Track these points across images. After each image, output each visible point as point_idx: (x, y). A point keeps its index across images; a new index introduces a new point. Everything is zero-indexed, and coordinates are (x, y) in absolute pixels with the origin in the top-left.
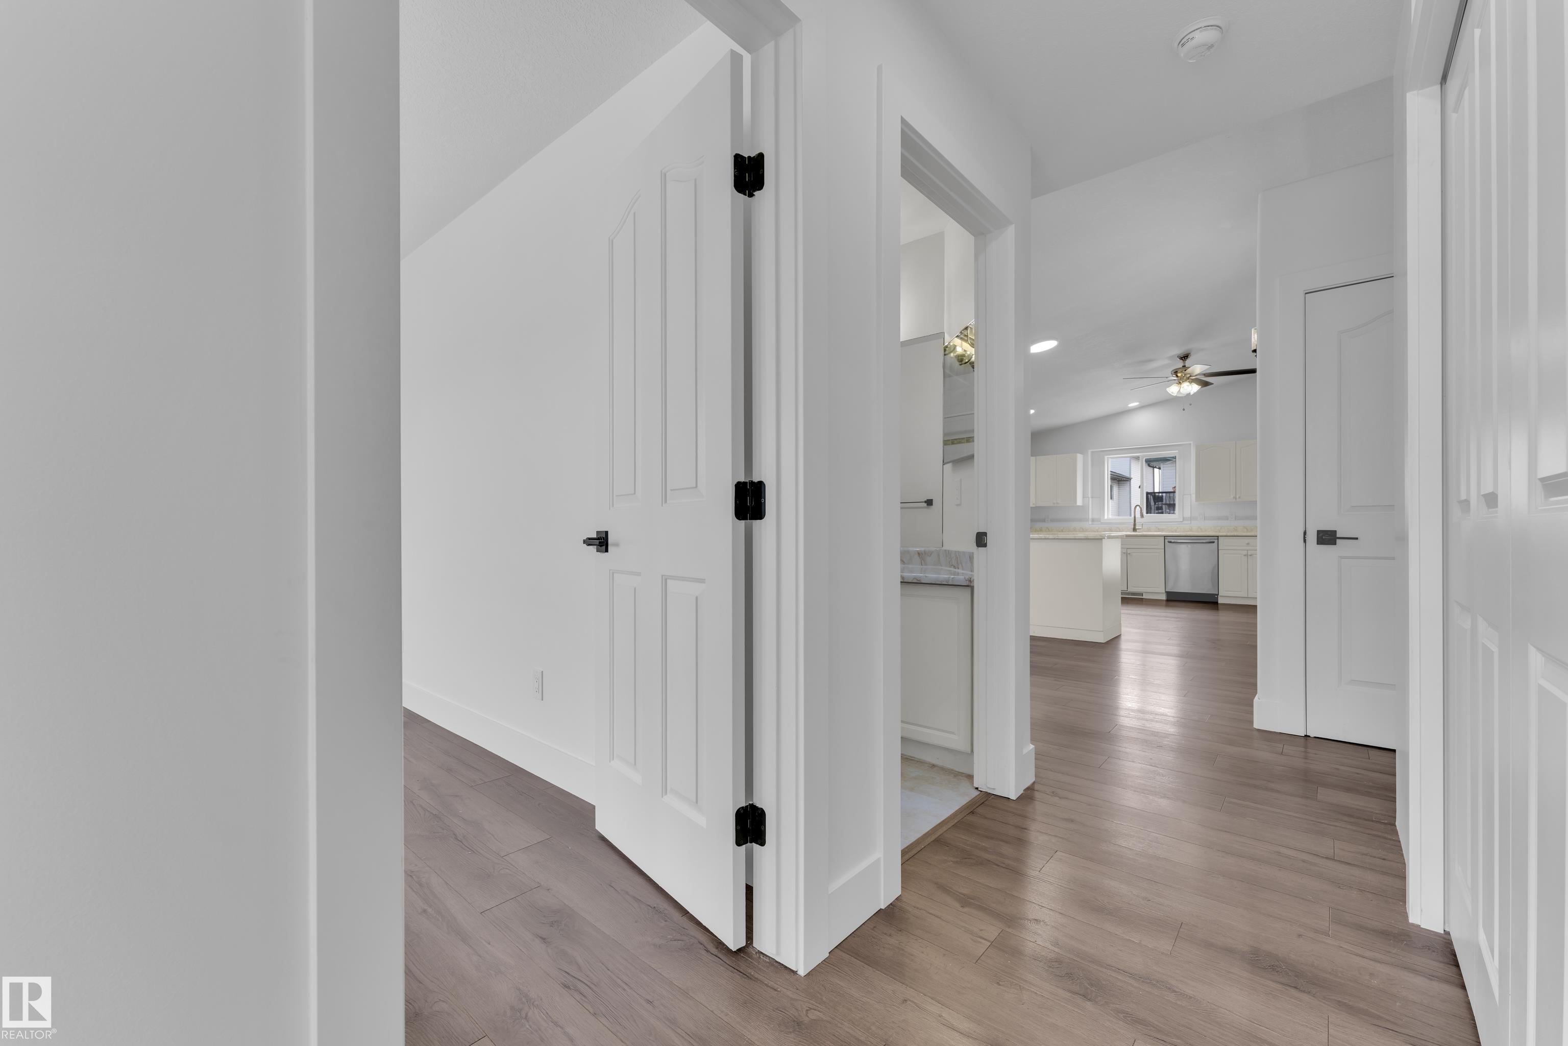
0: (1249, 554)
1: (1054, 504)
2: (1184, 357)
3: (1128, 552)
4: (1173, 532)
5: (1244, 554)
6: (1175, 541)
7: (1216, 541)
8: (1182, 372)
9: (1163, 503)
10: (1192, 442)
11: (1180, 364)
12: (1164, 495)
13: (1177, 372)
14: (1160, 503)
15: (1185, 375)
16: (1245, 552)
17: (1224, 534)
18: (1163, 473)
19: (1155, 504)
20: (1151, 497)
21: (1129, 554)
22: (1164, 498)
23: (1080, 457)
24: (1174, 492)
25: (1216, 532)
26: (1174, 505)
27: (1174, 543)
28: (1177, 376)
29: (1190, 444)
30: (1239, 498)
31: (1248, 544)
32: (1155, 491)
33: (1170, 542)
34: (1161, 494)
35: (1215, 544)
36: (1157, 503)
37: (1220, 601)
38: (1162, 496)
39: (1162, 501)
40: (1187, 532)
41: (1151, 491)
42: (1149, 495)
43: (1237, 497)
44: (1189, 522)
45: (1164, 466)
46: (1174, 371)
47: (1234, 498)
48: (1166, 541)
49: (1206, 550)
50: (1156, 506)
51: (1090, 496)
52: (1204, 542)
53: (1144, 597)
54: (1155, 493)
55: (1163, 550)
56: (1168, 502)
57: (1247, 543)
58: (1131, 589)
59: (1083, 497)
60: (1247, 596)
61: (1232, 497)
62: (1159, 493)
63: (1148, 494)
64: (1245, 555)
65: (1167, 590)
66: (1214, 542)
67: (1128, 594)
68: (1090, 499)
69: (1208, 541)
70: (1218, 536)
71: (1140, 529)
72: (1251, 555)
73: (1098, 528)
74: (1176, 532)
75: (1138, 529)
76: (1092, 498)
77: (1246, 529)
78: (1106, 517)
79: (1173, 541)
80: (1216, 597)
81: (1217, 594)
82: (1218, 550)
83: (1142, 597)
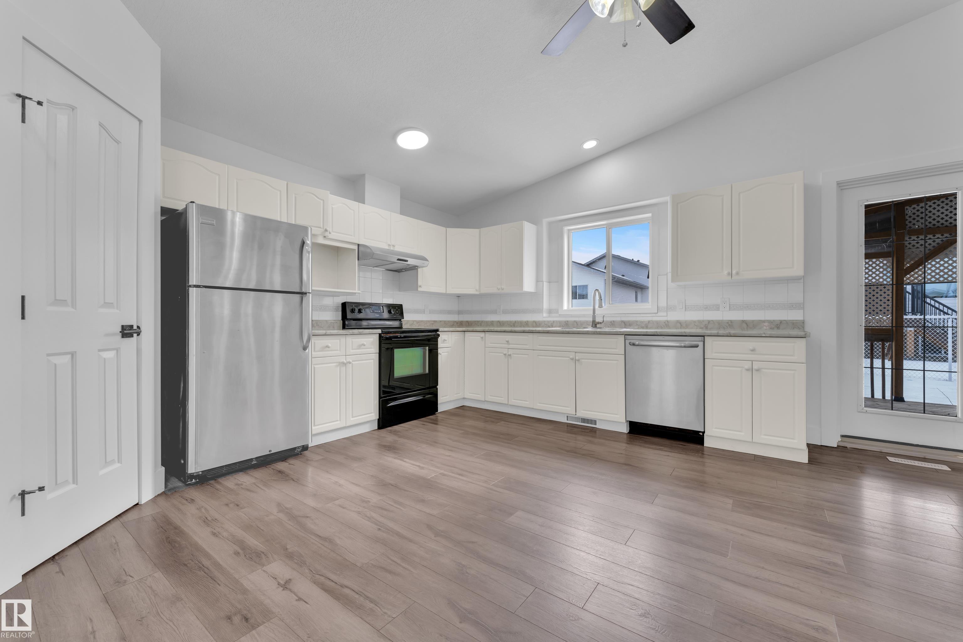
0: (755, 367)
1: (499, 289)
3: (577, 358)
4: (643, 328)
5: (746, 367)
6: (642, 342)
7: (701, 344)
10: (668, 199)
16: (748, 365)
17: (714, 332)
21: (578, 360)
23: (529, 229)
25: (701, 329)
27: (638, 345)
29: (667, 201)
30: (737, 274)
31: (753, 350)
33: (634, 345)
35: (700, 349)
37: (708, 443)
43: (734, 272)
44: (665, 314)
47: (729, 274)
48: (627, 342)
49: (686, 358)
51: (545, 279)
52: (682, 344)
53: (598, 426)
55: (624, 357)
57: (751, 348)
58: (582, 414)
59: (535, 281)
60: (751, 440)
61: (726, 272)
64: (747, 370)
65: (627, 420)
66: (697, 346)
67: (578, 419)
68: (544, 282)
69: (687, 343)
70: (704, 336)
71: (601, 323)
72: (757, 370)
73: (554, 321)
74: (647, 328)
75: (599, 323)
76: (549, 282)
77: (746, 324)
78: (565, 307)
79: (637, 343)
80: (701, 434)
81: (703, 431)
82: (704, 359)
83: (595, 426)
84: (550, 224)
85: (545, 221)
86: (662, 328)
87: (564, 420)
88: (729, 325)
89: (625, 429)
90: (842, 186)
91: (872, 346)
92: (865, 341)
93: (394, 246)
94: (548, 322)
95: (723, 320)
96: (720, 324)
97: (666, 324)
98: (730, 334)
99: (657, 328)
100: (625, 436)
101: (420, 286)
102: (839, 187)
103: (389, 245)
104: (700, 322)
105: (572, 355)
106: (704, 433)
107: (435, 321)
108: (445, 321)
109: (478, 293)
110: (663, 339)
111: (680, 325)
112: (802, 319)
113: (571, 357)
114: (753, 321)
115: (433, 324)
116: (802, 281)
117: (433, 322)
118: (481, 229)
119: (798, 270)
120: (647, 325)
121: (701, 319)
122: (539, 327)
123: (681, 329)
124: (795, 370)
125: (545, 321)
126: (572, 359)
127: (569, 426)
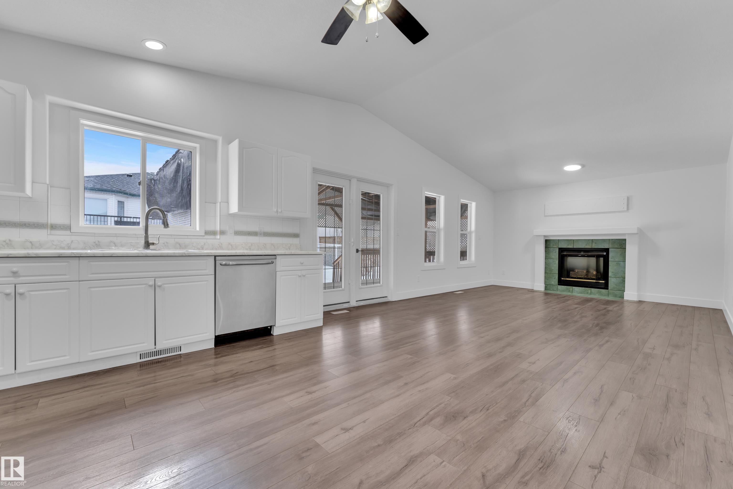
6: (228, 263)
7: (274, 261)
16: (300, 273)
21: (159, 286)
30: (281, 212)
31: (302, 263)
33: (223, 265)
43: (279, 210)
51: (47, 181)
53: (183, 352)
55: (214, 276)
58: (162, 344)
61: (275, 210)
64: (299, 276)
65: (216, 335)
66: (272, 263)
70: (276, 255)
71: (155, 244)
72: (304, 276)
75: (152, 244)
78: (81, 224)
82: (276, 272)
83: (180, 353)
86: (216, 249)
87: (138, 360)
89: (210, 345)
94: (61, 242)
97: (220, 246)
98: (291, 253)
99: (212, 249)
100: (211, 352)
105: (151, 282)
119: (309, 214)
123: (232, 250)
124: (319, 274)
126: (151, 286)
127: (141, 365)
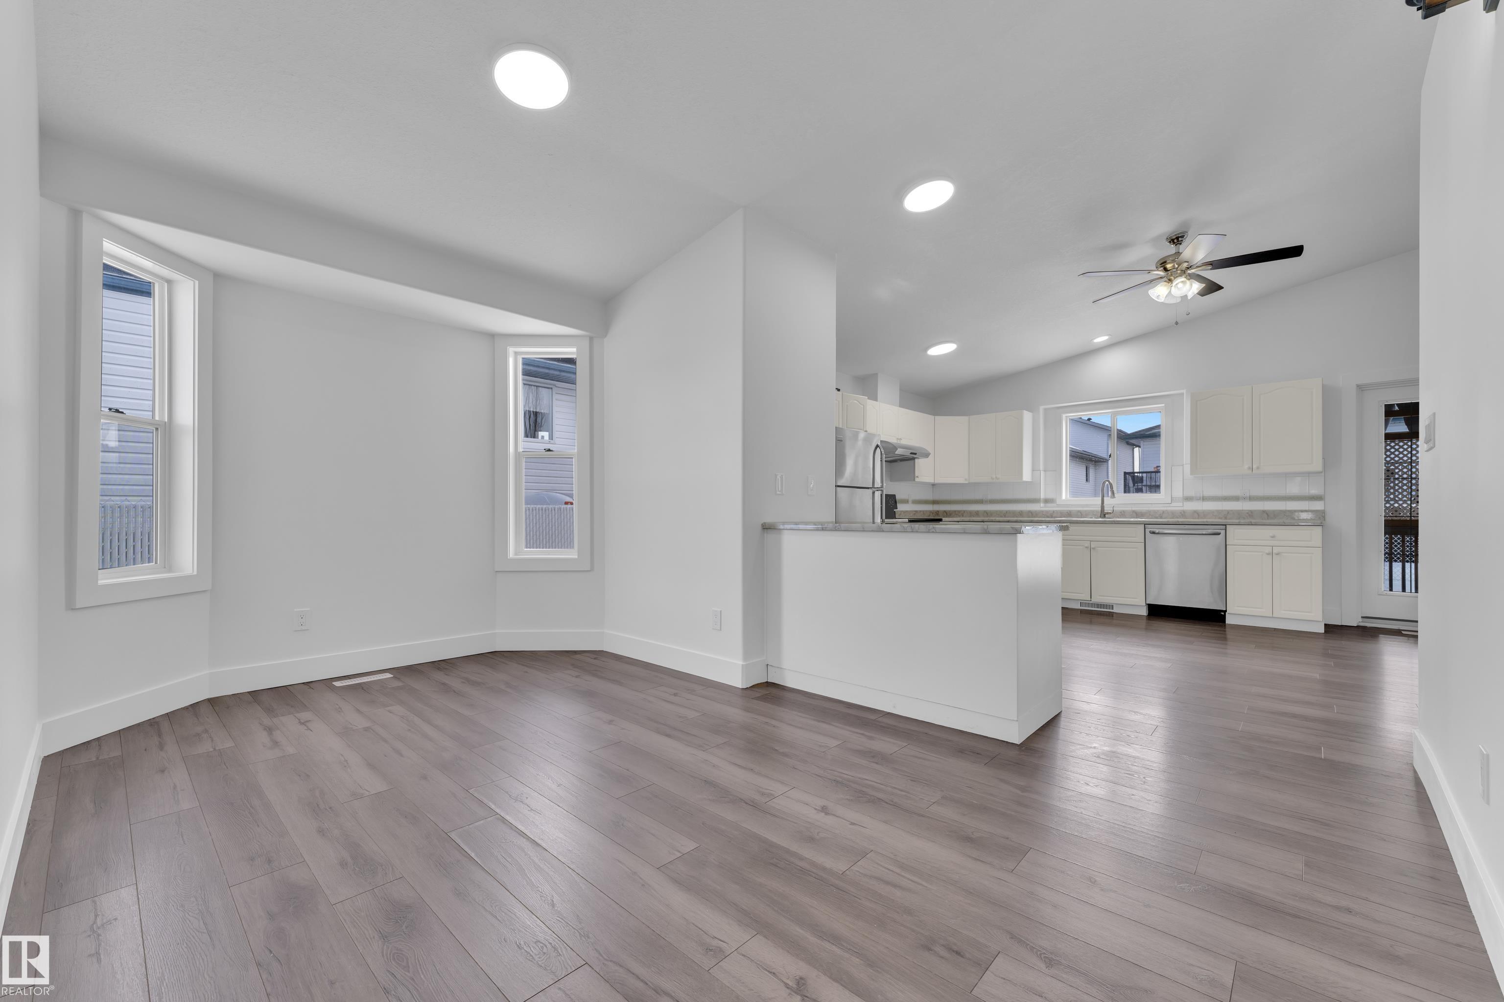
0: (1275, 551)
1: (992, 478)
2: (1177, 238)
3: (1092, 546)
4: (1157, 518)
5: (1266, 552)
6: (1161, 531)
7: (1223, 532)
8: (1173, 261)
9: (1143, 484)
10: (1184, 391)
11: (1172, 249)
12: (1144, 475)
13: (1165, 262)
14: (1139, 484)
15: (1179, 265)
16: (1269, 550)
17: (1234, 521)
18: (1143, 452)
19: (1134, 485)
20: (1129, 478)
21: (1094, 549)
22: (1144, 479)
23: (1027, 416)
24: (1158, 472)
25: (1221, 518)
26: (1158, 487)
27: (1158, 533)
28: (1166, 270)
29: (1183, 394)
30: (1258, 468)
31: (1273, 537)
32: (1135, 471)
33: (1154, 533)
34: (1141, 475)
35: (1222, 537)
36: (1136, 485)
37: (1229, 620)
38: (1142, 476)
39: (1142, 482)
40: (1177, 518)
41: (1129, 470)
42: (1128, 476)
43: (1254, 467)
44: (1181, 504)
45: (1145, 443)
46: (1161, 262)
47: (1249, 468)
48: (1147, 531)
49: (1208, 545)
50: (1136, 487)
51: (1041, 468)
52: (1204, 532)
53: (1116, 610)
54: (1134, 473)
55: (1143, 544)
56: (1149, 484)
57: (1271, 535)
58: (1097, 599)
59: (1033, 470)
60: (1271, 615)
61: (1246, 467)
62: (1139, 473)
63: (1125, 473)
64: (1268, 554)
65: (1147, 603)
66: (1219, 534)
67: (1093, 605)
68: (1042, 471)
69: (1210, 531)
70: (1226, 525)
71: (1110, 513)
72: (1277, 554)
73: (1054, 512)
74: (1161, 518)
75: (1108, 513)
76: (1045, 471)
77: (1267, 514)
78: (1064, 497)
79: (1157, 531)
80: (1223, 614)
81: (1225, 609)
82: (1226, 545)
83: (1112, 611)
84: (1045, 410)
85: (1042, 408)
87: (1078, 606)
88: (1249, 515)
89: (1144, 612)
90: (1361, 388)
91: (1391, 539)
92: (1385, 534)
93: (901, 439)
94: (1047, 512)
95: (1243, 510)
96: (1239, 514)
98: (1251, 523)
100: (1145, 618)
101: (917, 477)
102: (1360, 388)
103: (898, 439)
104: (1218, 511)
105: (1087, 544)
106: (1225, 611)
107: (916, 511)
108: (923, 511)
109: (967, 482)
110: (1185, 528)
111: (1197, 515)
112: (1323, 509)
113: (1086, 545)
114: (1274, 511)
115: (915, 514)
116: (1323, 474)
117: (914, 513)
118: (971, 416)
119: (1318, 466)
120: (1162, 514)
121: (1220, 508)
122: (1034, 517)
123: (1200, 518)
124: (1312, 554)
125: (1043, 511)
126: (1087, 547)
127: (1082, 612)
